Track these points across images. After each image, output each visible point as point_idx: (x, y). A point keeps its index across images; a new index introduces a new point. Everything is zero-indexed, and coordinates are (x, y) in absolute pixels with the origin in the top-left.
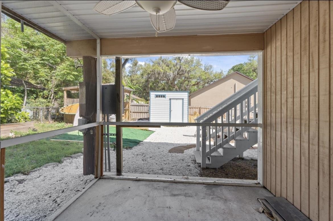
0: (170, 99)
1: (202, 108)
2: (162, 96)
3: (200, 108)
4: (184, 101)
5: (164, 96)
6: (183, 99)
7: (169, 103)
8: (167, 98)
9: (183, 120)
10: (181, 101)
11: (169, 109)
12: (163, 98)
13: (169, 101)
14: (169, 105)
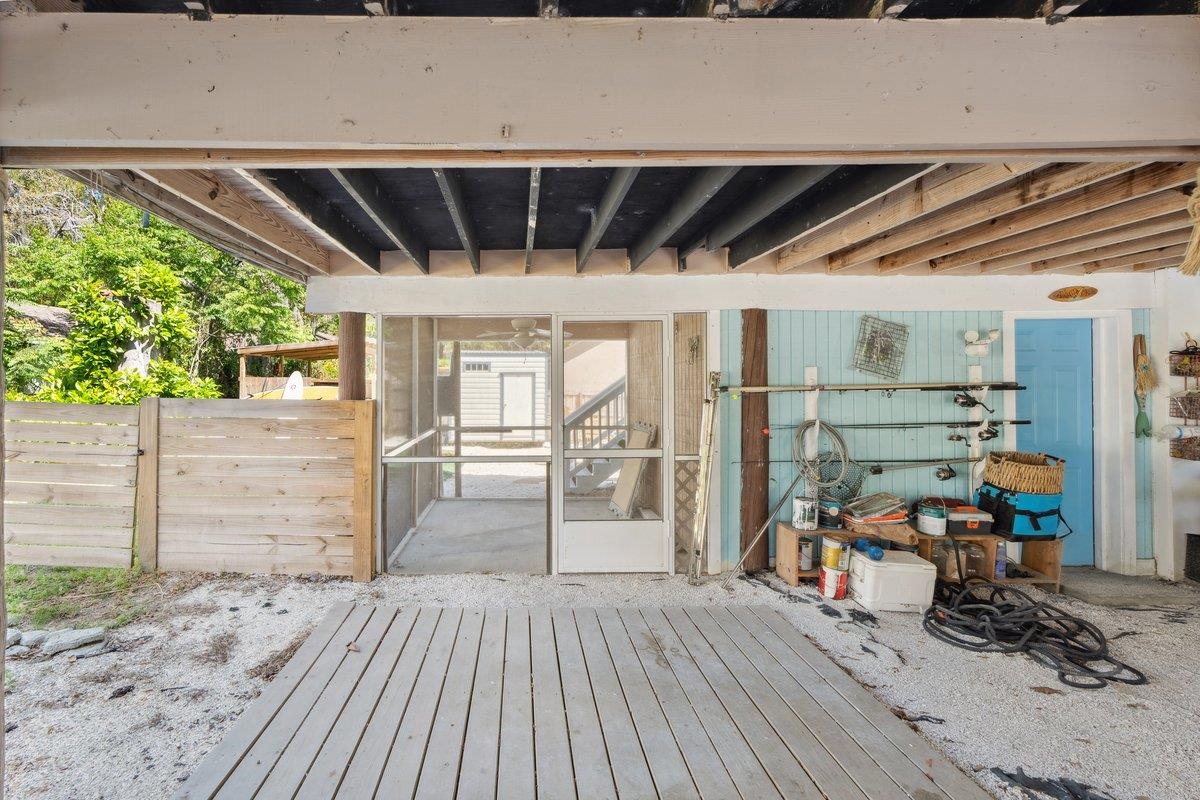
0: (502, 375)
1: (584, 396)
2: (480, 367)
3: (578, 396)
4: (537, 380)
5: (486, 367)
6: (533, 375)
7: (498, 385)
8: (495, 371)
9: (534, 419)
10: (530, 379)
11: (498, 401)
12: (484, 373)
13: (498, 380)
14: (499, 391)
